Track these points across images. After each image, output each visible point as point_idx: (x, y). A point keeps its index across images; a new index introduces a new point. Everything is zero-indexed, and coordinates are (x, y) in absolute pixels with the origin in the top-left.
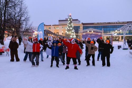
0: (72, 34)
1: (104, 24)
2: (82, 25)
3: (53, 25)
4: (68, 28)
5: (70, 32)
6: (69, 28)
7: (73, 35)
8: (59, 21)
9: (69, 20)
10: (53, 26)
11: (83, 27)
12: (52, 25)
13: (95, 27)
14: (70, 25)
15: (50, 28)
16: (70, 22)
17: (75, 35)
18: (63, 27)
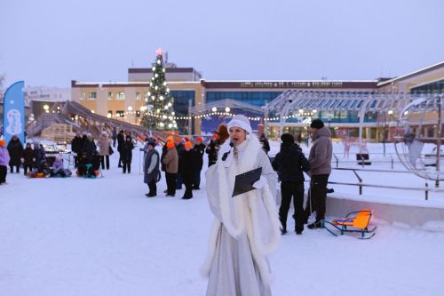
0: (165, 117)
1: (273, 87)
2: (203, 88)
3: (104, 86)
4: (150, 98)
5: (158, 111)
6: (153, 98)
7: (167, 121)
8: (131, 71)
9: (154, 69)
10: (106, 88)
11: (207, 94)
12: (100, 86)
13: (245, 96)
14: (156, 88)
15: (94, 95)
16: (156, 75)
17: (174, 122)
18: (137, 93)
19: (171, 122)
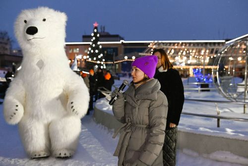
2: (123, 46)
4: (90, 51)
11: (125, 49)
14: (94, 45)
16: (94, 38)
19: (102, 65)
